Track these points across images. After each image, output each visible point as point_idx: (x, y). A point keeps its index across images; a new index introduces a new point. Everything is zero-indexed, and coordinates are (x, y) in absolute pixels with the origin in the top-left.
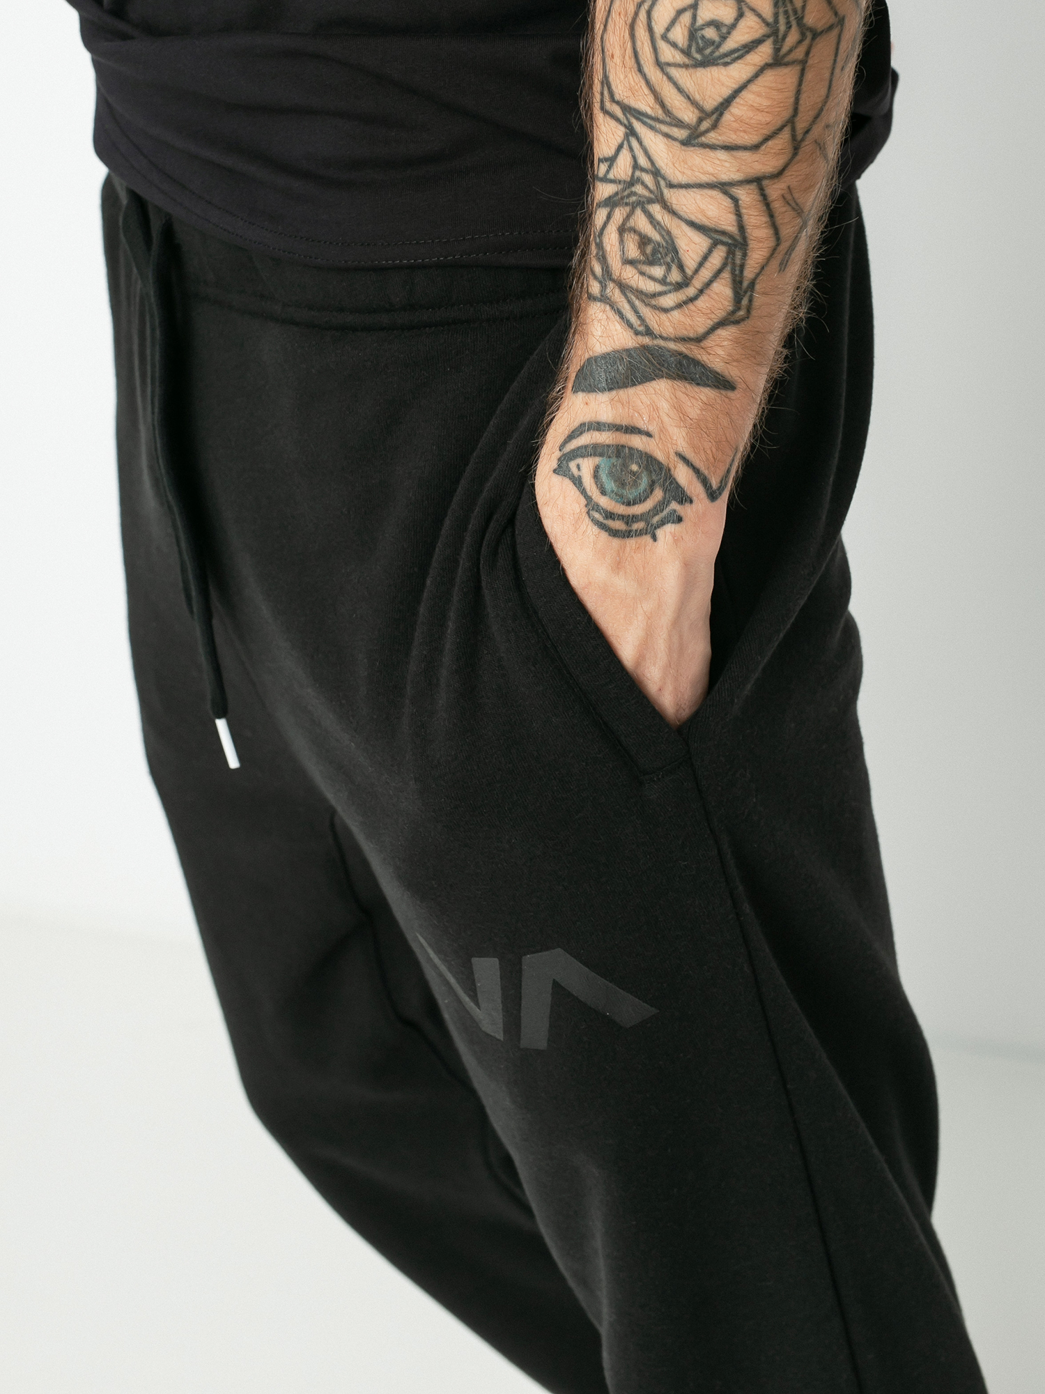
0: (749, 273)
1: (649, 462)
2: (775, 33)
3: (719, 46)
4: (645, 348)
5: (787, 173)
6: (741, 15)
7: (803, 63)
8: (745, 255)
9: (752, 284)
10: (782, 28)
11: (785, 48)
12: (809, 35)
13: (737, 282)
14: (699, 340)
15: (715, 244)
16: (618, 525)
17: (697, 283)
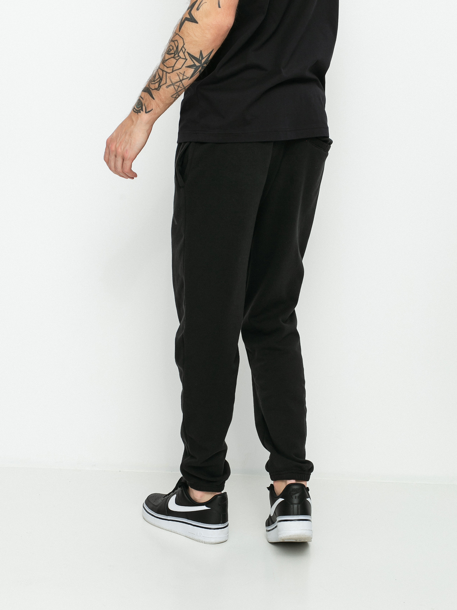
0: (161, 85)
1: (142, 104)
2: (174, 53)
3: (170, 52)
4: (148, 88)
5: (171, 74)
6: (172, 49)
7: (177, 60)
8: (161, 81)
9: (161, 86)
10: (176, 53)
11: (175, 56)
12: (179, 57)
13: (159, 84)
14: (153, 90)
15: (159, 78)
16: (135, 110)
17: (156, 82)
